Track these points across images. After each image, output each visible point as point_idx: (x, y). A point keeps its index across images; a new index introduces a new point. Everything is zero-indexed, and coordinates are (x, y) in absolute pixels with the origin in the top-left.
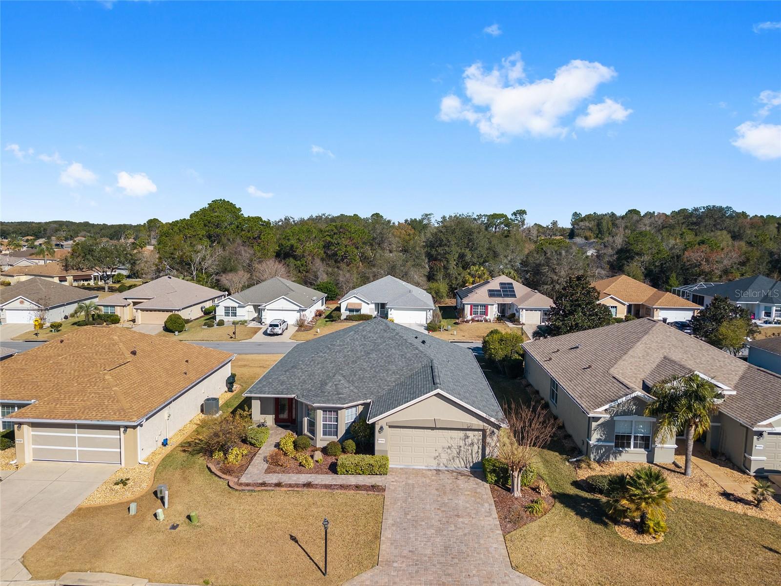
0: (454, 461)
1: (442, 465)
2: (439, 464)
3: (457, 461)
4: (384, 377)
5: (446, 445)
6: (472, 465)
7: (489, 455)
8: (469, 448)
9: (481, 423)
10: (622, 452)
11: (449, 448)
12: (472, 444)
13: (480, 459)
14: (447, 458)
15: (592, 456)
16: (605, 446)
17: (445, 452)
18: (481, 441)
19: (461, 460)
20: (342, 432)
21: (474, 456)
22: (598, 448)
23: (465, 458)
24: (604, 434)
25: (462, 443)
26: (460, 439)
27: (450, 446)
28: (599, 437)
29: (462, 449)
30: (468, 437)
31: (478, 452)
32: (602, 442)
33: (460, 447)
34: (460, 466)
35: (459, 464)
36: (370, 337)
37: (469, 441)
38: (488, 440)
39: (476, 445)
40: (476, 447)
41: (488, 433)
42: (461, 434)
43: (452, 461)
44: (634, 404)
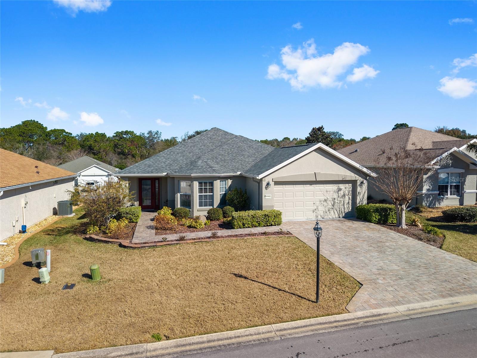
0: (330, 212)
1: (319, 217)
2: (317, 216)
3: (332, 212)
4: (242, 159)
5: (323, 198)
6: (344, 215)
7: (359, 203)
8: (342, 199)
9: (353, 174)
10: (443, 198)
11: (325, 200)
12: (344, 195)
13: (350, 209)
14: (324, 210)
15: (424, 204)
16: (432, 194)
17: (322, 205)
18: (351, 192)
19: (335, 211)
20: (217, 201)
21: (345, 206)
22: (428, 196)
23: (338, 209)
24: (431, 185)
25: (335, 196)
26: (334, 192)
27: (326, 199)
28: (428, 187)
29: (336, 201)
30: (340, 190)
31: (349, 202)
32: (432, 191)
33: (335, 199)
34: (334, 217)
35: (334, 215)
36: (215, 138)
37: (341, 193)
38: (359, 189)
39: (347, 196)
40: (347, 197)
41: (359, 183)
42: (334, 187)
43: (328, 212)
44: (451, 159)
